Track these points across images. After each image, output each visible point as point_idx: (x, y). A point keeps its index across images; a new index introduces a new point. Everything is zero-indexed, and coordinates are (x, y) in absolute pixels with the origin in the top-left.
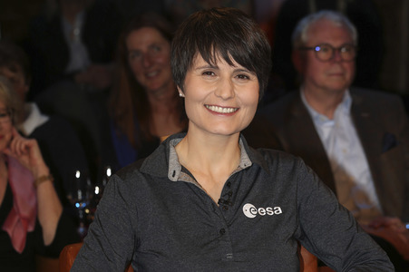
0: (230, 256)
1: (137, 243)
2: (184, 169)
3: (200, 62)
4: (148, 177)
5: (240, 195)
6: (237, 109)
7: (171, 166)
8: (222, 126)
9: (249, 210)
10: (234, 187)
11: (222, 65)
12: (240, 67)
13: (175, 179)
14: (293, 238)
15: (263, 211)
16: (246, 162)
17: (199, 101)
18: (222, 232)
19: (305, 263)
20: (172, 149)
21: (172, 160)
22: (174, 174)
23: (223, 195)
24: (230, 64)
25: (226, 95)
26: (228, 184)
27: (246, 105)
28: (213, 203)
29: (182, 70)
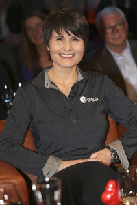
0: (75, 121)
1: (32, 118)
2: (52, 83)
3: (55, 35)
4: (35, 87)
5: (79, 93)
6: (74, 55)
7: (46, 82)
8: (68, 63)
9: (83, 100)
10: (76, 89)
11: (65, 35)
12: (74, 36)
13: (48, 87)
14: (104, 112)
15: (90, 100)
16: (81, 78)
17: (56, 53)
18: (71, 110)
19: (111, 124)
20: (46, 74)
21: (46, 79)
22: (47, 85)
23: (70, 93)
24: (69, 35)
25: (68, 49)
26: (73, 88)
27: (78, 53)
28: (66, 97)
29: (47, 38)
